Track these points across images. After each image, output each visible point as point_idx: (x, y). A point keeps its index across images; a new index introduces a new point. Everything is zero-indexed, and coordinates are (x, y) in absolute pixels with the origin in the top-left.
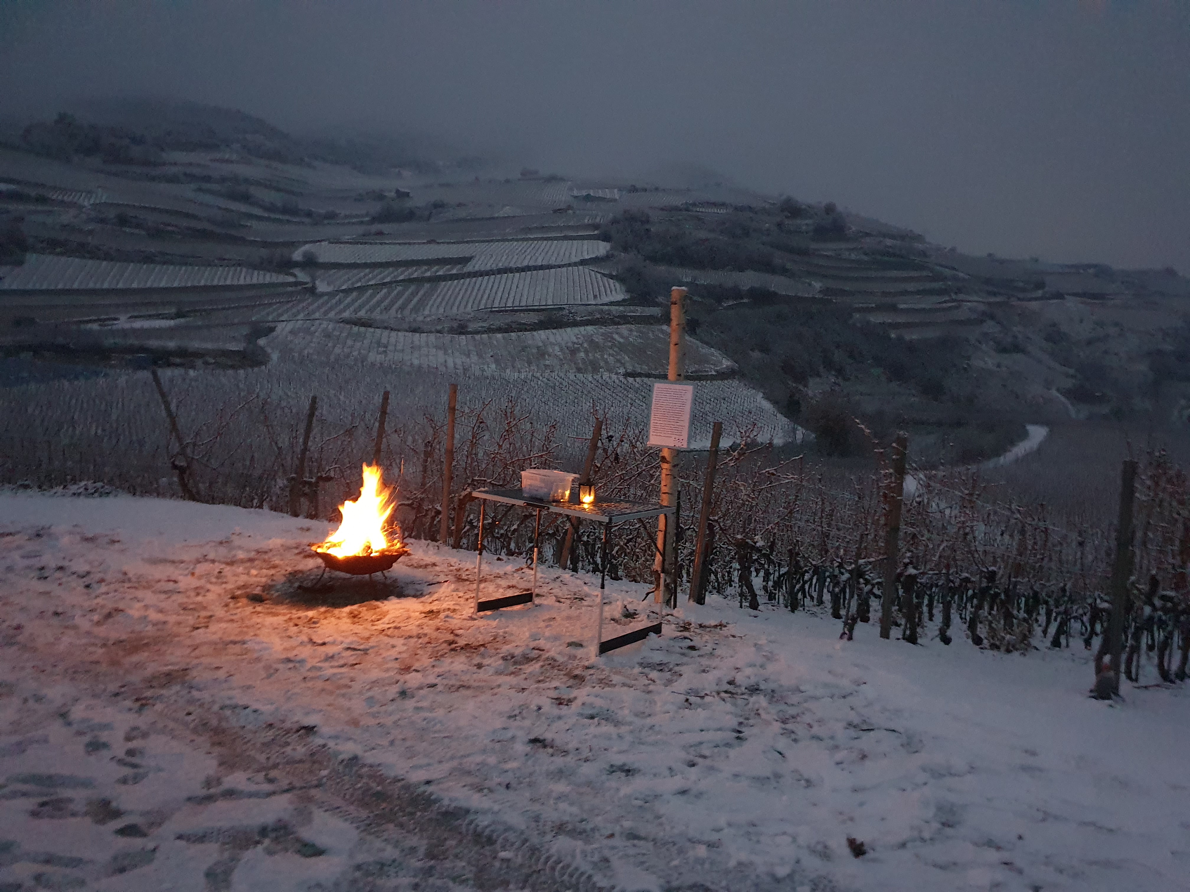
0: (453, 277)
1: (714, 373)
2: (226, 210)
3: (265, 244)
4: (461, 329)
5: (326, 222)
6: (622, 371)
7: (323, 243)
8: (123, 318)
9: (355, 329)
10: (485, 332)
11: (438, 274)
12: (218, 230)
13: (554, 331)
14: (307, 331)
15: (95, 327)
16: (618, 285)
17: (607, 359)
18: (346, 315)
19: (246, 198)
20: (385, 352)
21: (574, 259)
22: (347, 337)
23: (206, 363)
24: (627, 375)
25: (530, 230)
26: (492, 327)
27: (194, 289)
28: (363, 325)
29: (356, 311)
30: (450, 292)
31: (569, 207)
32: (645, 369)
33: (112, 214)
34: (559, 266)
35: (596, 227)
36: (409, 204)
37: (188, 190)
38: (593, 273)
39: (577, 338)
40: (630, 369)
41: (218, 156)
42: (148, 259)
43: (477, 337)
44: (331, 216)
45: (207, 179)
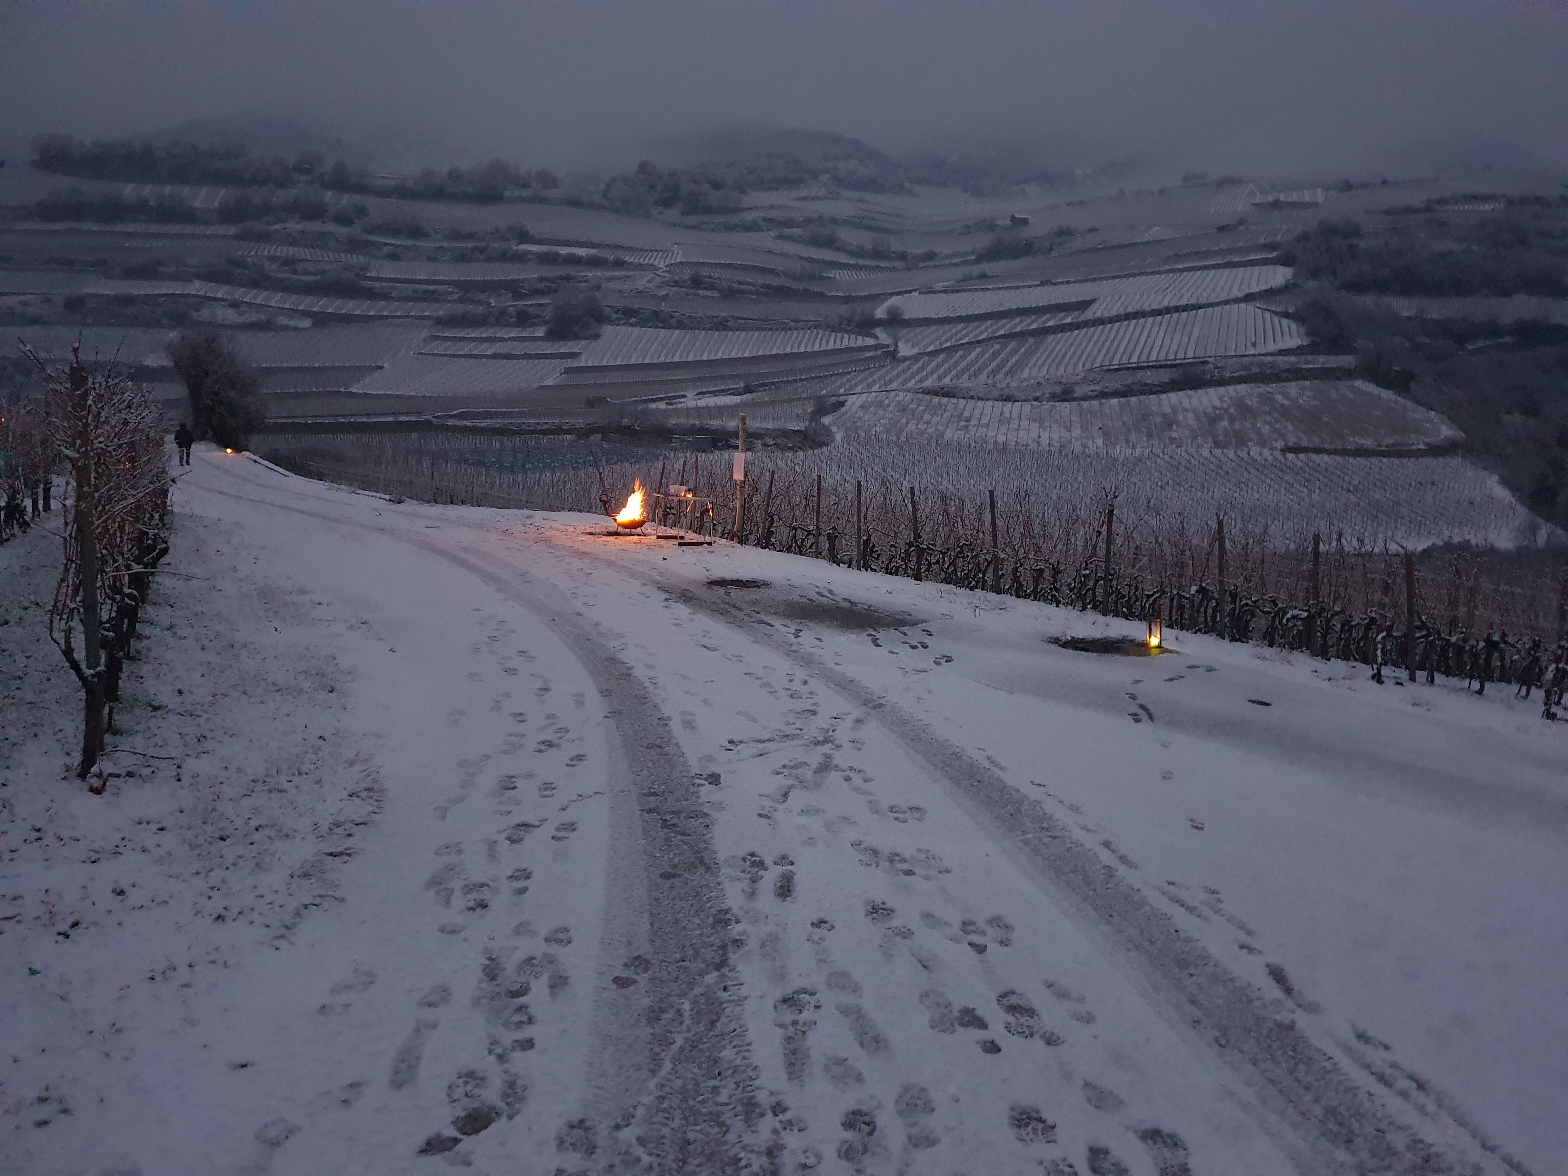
0: (1063, 328)
1: (1421, 446)
2: (810, 260)
3: (847, 300)
4: (1066, 395)
5: (922, 265)
6: (1280, 444)
7: (913, 294)
8: (690, 394)
9: (936, 400)
10: (1095, 397)
11: (1047, 325)
12: (795, 285)
13: (1190, 392)
14: (880, 405)
15: (662, 405)
16: (1294, 326)
17: (1259, 428)
18: (928, 383)
19: (830, 243)
20: (966, 427)
21: (1236, 293)
22: (924, 411)
23: (766, 445)
24: (1286, 450)
25: (1179, 257)
26: (1106, 390)
27: (764, 359)
28: (945, 395)
29: (940, 378)
30: (1059, 348)
31: (1242, 222)
32: (1316, 441)
33: (686, 274)
34: (1211, 305)
35: (1273, 247)
36: (1026, 233)
37: (766, 240)
38: (1260, 311)
39: (1221, 401)
40: (1292, 441)
41: (804, 193)
42: (721, 325)
43: (1085, 404)
44: (930, 256)
45: (789, 223)
